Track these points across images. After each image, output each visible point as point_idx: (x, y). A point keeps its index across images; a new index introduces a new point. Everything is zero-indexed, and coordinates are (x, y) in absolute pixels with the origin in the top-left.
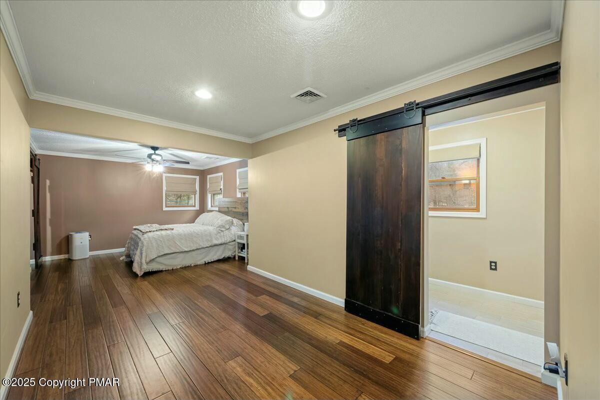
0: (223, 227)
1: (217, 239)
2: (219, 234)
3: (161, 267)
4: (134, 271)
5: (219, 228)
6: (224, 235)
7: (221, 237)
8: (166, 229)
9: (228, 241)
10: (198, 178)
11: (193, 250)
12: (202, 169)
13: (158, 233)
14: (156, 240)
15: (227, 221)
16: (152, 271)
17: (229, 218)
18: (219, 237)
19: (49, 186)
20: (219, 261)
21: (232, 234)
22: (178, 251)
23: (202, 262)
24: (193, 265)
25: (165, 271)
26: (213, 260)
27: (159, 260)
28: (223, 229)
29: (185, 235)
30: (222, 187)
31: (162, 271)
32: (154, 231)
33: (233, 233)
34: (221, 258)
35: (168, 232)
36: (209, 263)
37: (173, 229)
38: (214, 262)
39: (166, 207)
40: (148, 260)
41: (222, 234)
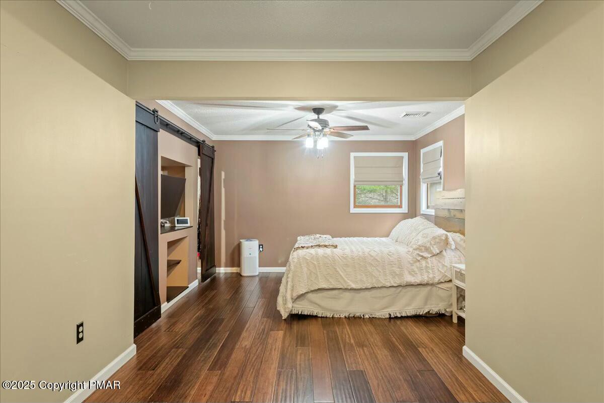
0: (427, 249)
1: (412, 273)
2: (418, 264)
3: (315, 311)
4: (278, 309)
5: (417, 252)
6: (427, 267)
7: (421, 269)
8: (326, 246)
9: (436, 280)
10: (405, 155)
11: (366, 289)
12: (413, 138)
13: (312, 251)
14: (307, 263)
15: (434, 238)
16: (301, 314)
17: (441, 232)
18: (416, 270)
19: (224, 180)
20: (416, 318)
21: (444, 265)
22: (341, 287)
23: (384, 314)
24: (367, 316)
25: (322, 317)
26: (404, 315)
27: (311, 296)
28: (426, 255)
29: (353, 258)
30: (441, 170)
31: (316, 317)
32: (308, 248)
33: (447, 263)
34: (422, 312)
35: (328, 251)
36: (396, 318)
37: (336, 247)
38: (407, 317)
39: (355, 206)
40: (295, 295)
41: (424, 263)
